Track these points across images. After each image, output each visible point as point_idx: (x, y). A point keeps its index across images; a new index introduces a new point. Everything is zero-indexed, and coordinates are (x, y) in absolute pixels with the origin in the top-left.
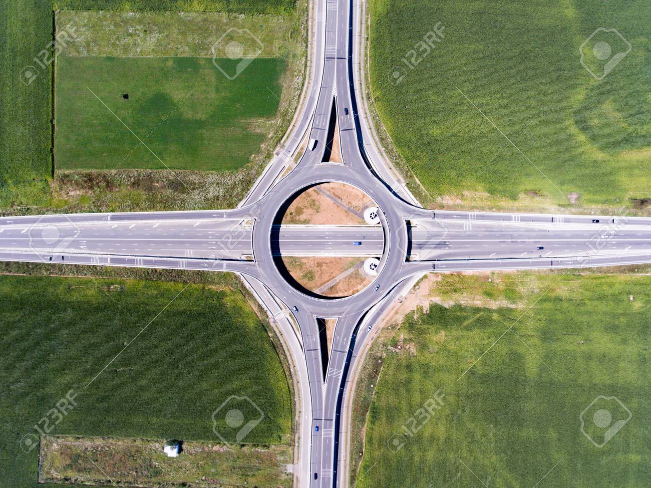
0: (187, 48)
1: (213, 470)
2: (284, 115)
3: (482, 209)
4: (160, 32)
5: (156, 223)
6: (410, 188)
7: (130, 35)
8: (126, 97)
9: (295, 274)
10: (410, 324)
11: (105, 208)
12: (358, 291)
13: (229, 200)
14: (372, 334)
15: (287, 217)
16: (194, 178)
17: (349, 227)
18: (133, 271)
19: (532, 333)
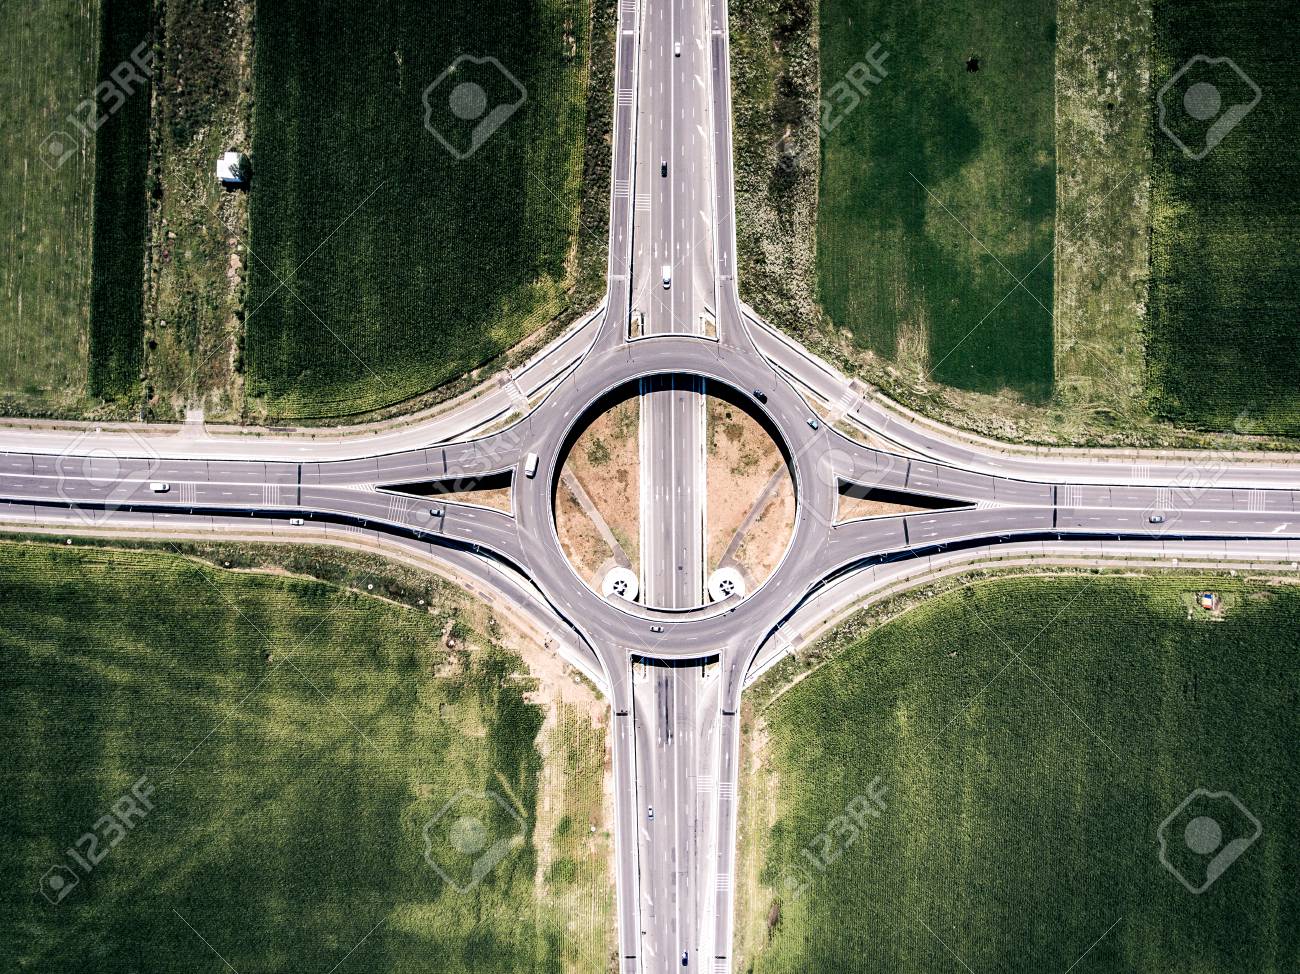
0: (1074, 193)
1: (188, 254)
2: (935, 400)
3: (743, 813)
4: (1108, 137)
5: (707, 132)
6: (784, 662)
7: (1102, 74)
8: (973, 66)
9: (602, 426)
10: (500, 665)
11: (738, 23)
12: (569, 555)
13: (758, 285)
14: (480, 586)
15: (721, 406)
16: (801, 212)
17: (704, 537)
18: (604, 83)
19: (483, 918)
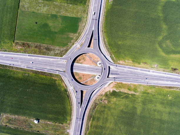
0: (55, 12)
1: (47, 128)
2: (79, 33)
3: (130, 66)
4: (48, 7)
5: (40, 58)
6: (111, 57)
7: (40, 6)
8: (36, 23)
9: (76, 77)
10: (106, 95)
11: (26, 53)
12: (93, 84)
13: (61, 55)
14: (95, 96)
15: (76, 61)
16: (52, 47)
17: (93, 66)
18: (32, 71)
19: (140, 102)
